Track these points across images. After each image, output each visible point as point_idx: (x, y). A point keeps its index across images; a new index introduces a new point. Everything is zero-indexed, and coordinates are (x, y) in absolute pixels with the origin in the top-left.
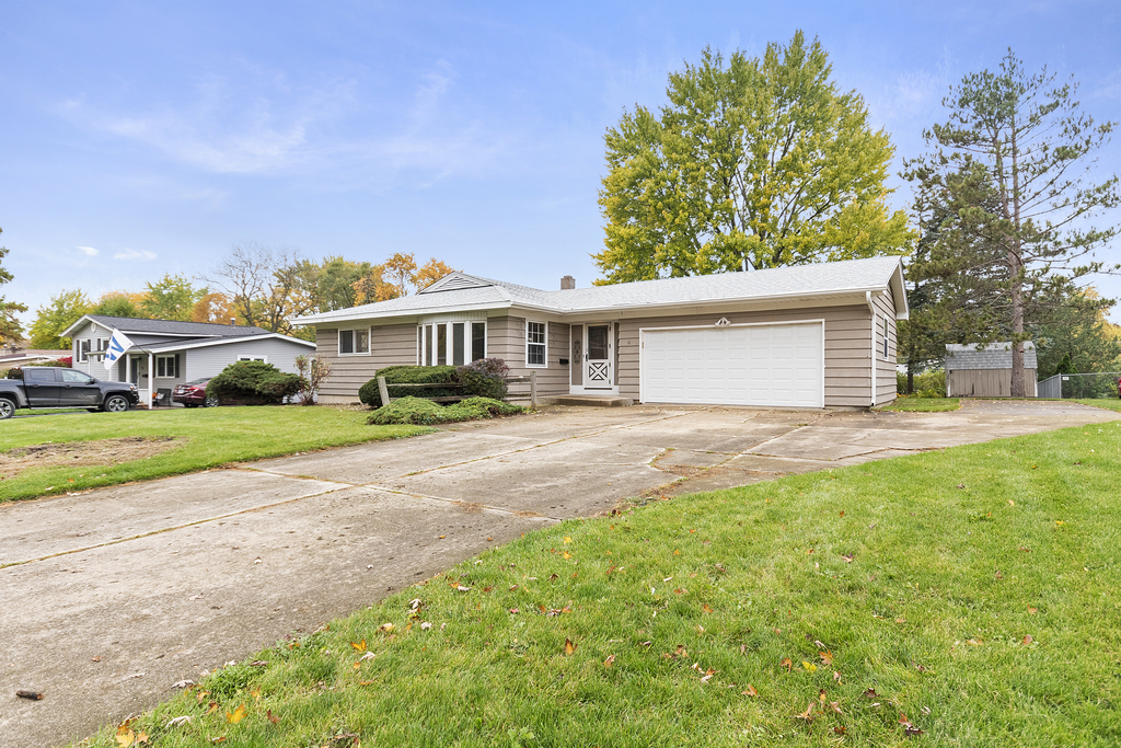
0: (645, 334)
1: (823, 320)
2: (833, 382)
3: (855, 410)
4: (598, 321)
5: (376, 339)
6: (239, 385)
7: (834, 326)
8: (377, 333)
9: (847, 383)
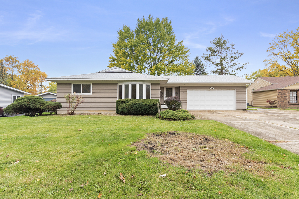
0: (188, 91)
1: (236, 89)
2: (238, 104)
3: (243, 110)
4: (169, 86)
5: (94, 88)
6: (32, 107)
7: (238, 90)
8: (94, 86)
9: (241, 104)
